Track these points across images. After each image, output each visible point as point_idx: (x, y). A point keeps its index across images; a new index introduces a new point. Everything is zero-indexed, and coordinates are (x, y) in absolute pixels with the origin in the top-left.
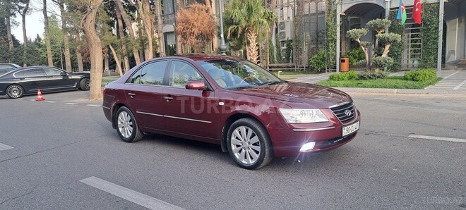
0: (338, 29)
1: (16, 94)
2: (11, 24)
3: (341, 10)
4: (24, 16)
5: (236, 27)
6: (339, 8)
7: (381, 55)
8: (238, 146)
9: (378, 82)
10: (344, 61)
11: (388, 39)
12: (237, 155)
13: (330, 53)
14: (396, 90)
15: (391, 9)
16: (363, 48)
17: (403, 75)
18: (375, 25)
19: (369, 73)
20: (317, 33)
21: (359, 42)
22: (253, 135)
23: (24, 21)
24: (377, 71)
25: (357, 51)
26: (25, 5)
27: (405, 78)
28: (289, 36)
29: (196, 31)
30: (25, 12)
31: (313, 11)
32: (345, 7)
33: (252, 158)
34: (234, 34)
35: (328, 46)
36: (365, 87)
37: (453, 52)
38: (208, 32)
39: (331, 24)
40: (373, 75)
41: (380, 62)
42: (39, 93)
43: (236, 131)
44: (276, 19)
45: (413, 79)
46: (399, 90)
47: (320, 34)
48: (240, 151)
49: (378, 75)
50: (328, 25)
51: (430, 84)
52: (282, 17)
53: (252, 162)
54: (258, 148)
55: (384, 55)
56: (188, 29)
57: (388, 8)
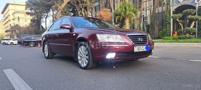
1: (32, 45)
2: (42, 22)
3: (173, 9)
4: (46, 19)
5: (119, 16)
7: (190, 27)
8: (81, 57)
9: (188, 40)
10: (174, 33)
11: (193, 18)
12: (80, 62)
13: (167, 29)
14: (196, 44)
15: (199, 7)
16: (180, 24)
18: (187, 12)
19: (183, 36)
20: (163, 21)
21: (178, 20)
22: (86, 50)
23: (46, 21)
24: (188, 35)
26: (46, 14)
28: (149, 23)
30: (47, 17)
31: (160, 11)
32: (175, 7)
34: (119, 20)
35: (166, 26)
36: (180, 42)
38: (110, 20)
39: (168, 15)
40: (186, 37)
41: (189, 30)
42: (39, 44)
43: (80, 49)
44: (144, 15)
46: (198, 44)
48: (81, 60)
49: (188, 37)
50: (167, 16)
52: (146, 14)
53: (85, 65)
57: (197, 6)
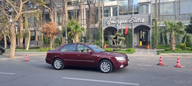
0: (103, 34)
3: (103, 29)
5: (71, 32)
6: (103, 27)
8: (102, 67)
10: (105, 45)
12: (102, 70)
13: (100, 42)
16: (114, 41)
17: (126, 50)
18: (118, 35)
19: (116, 49)
20: (94, 35)
21: (113, 39)
22: (108, 64)
25: (108, 42)
27: (127, 51)
29: (52, 32)
31: (93, 27)
32: (105, 28)
33: (107, 70)
35: (99, 40)
37: (135, 43)
39: (100, 32)
43: (102, 64)
45: (129, 51)
47: (95, 35)
48: (103, 69)
49: (119, 49)
51: (134, 52)
53: (107, 71)
54: (109, 67)
55: (120, 44)
56: (48, 31)
57: (118, 29)
